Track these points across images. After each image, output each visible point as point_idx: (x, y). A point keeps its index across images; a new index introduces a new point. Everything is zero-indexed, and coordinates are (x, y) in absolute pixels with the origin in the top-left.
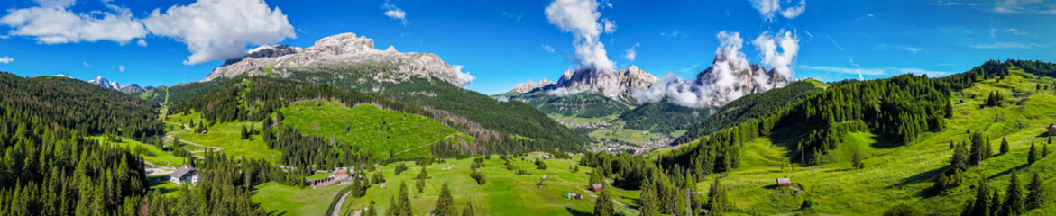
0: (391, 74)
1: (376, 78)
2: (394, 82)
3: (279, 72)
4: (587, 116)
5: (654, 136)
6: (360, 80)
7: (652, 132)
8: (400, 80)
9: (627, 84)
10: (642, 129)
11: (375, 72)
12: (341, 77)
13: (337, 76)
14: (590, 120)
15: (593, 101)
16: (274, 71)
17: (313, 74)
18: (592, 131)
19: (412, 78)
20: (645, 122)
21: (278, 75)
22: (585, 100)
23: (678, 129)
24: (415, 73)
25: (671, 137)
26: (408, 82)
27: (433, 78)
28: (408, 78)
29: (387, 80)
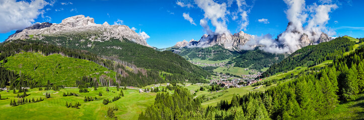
0: (99, 37)
1: (90, 39)
2: (100, 41)
3: (38, 37)
4: (215, 60)
5: (251, 71)
6: (82, 40)
7: (250, 69)
8: (104, 40)
9: (238, 41)
10: (244, 67)
11: (90, 36)
12: (71, 39)
13: (69, 38)
14: (216, 62)
15: (218, 51)
16: (35, 36)
17: (56, 38)
18: (215, 68)
19: (111, 39)
20: (246, 63)
21: (37, 38)
22: (213, 51)
23: (265, 67)
24: (112, 36)
25: (261, 72)
26: (108, 41)
27: (123, 39)
28: (109, 39)
29: (96, 40)
